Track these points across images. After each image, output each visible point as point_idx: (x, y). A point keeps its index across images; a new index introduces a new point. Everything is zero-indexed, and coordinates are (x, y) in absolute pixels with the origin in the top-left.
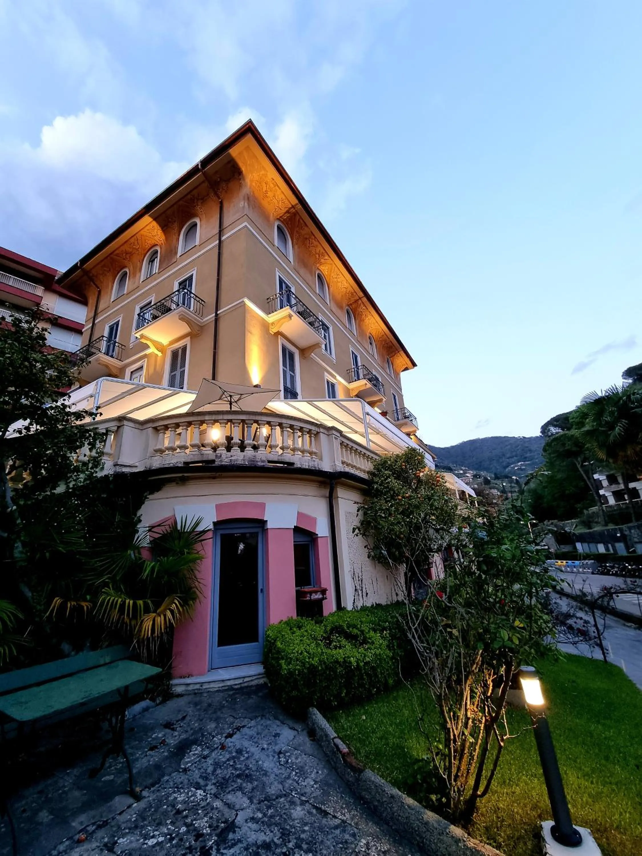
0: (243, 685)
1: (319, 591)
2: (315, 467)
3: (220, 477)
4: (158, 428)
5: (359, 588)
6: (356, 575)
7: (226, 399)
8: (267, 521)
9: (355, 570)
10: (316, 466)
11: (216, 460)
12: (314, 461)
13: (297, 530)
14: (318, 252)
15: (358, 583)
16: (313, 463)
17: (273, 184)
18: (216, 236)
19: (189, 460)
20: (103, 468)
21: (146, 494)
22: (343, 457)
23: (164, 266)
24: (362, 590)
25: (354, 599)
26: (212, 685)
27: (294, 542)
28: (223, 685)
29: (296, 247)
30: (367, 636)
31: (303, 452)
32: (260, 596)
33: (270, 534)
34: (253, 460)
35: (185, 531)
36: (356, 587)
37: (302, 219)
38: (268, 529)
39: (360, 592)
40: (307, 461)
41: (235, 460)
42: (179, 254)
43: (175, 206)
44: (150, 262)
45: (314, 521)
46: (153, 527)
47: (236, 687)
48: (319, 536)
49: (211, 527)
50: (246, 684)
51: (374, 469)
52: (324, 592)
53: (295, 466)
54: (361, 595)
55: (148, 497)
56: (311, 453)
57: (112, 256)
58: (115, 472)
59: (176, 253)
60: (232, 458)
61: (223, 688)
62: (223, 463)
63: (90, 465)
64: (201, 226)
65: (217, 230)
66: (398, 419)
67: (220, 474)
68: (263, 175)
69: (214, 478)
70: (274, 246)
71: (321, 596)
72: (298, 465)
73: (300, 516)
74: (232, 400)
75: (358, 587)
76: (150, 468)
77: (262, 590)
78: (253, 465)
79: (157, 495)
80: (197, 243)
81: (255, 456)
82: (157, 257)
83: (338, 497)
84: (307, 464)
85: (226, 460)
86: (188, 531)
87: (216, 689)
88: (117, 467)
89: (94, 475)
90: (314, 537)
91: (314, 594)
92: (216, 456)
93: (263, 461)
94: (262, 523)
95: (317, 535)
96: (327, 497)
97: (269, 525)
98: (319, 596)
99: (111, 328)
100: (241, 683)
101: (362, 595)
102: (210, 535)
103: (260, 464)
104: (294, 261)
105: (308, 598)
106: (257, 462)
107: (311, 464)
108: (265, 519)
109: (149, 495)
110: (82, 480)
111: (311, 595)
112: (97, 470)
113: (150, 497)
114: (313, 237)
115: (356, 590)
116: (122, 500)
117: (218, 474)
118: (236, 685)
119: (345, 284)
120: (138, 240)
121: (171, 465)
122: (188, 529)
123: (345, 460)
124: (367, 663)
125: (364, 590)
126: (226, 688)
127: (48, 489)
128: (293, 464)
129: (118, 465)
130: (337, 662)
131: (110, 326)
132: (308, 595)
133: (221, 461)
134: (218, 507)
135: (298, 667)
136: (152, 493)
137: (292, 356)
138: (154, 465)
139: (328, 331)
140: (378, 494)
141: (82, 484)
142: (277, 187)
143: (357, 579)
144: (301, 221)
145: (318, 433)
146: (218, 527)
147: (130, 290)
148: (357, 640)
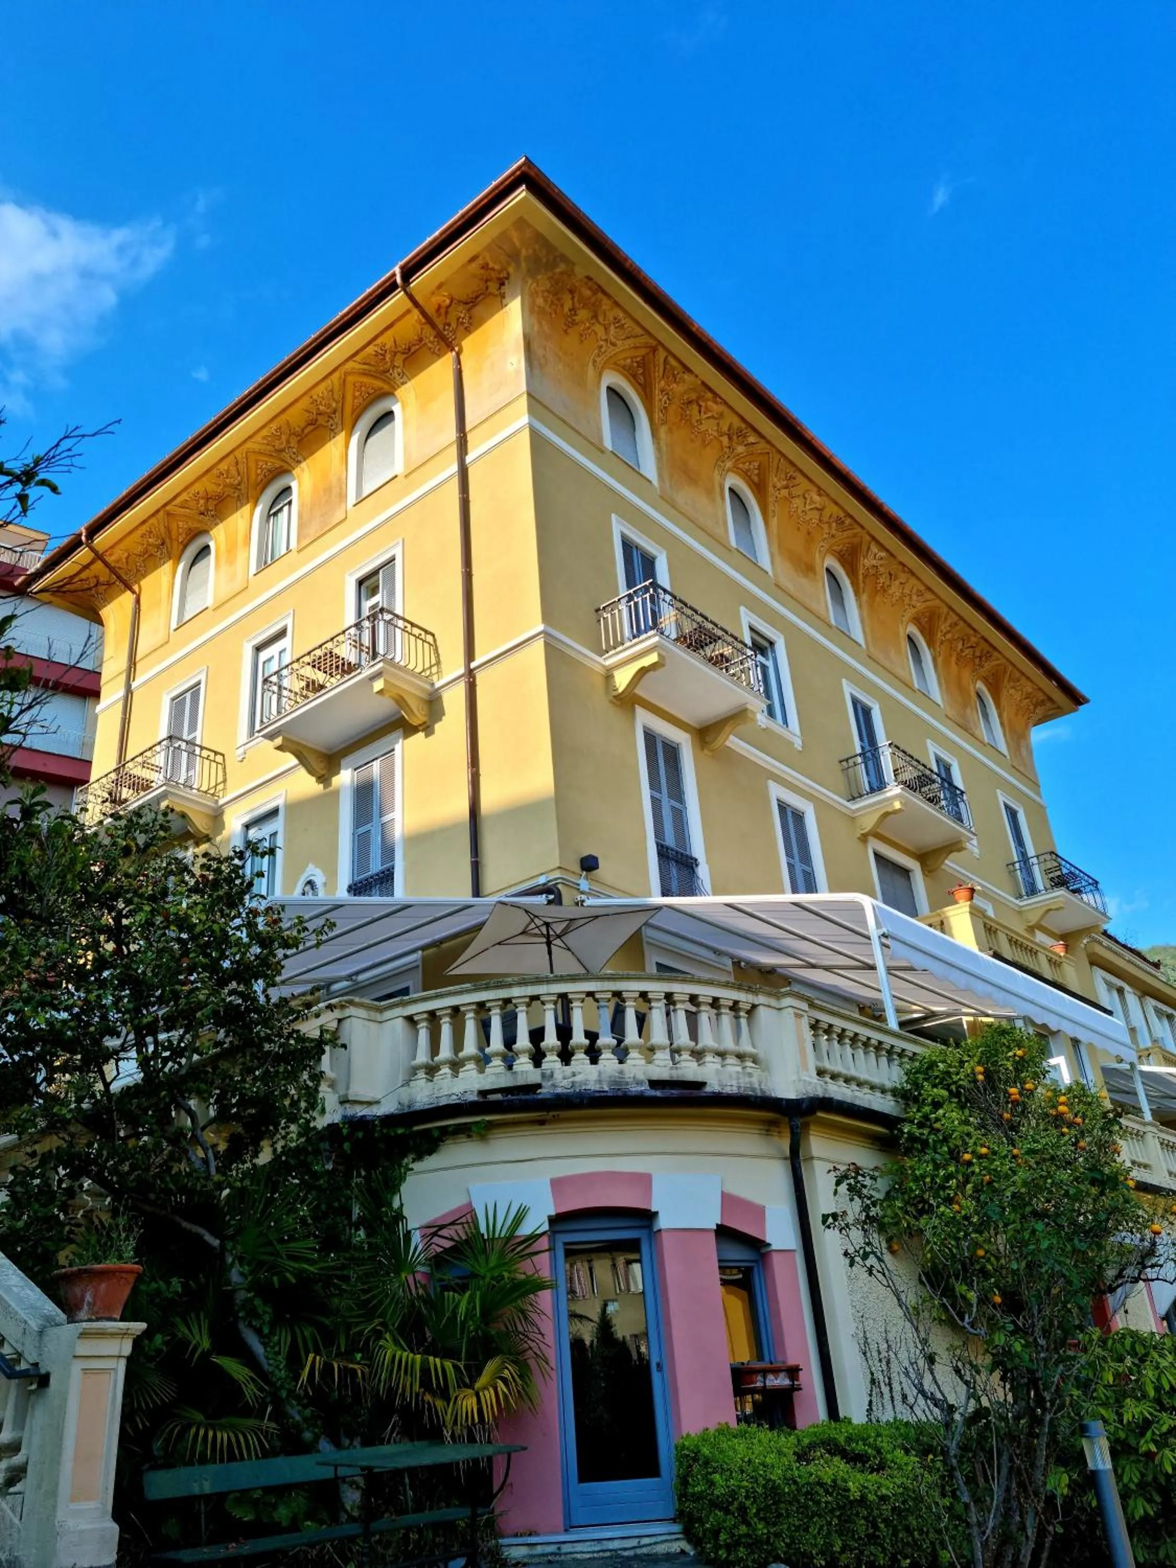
0: (639, 1551)
1: (781, 1371)
2: (753, 1089)
3: (556, 1120)
4: (416, 1018)
5: (881, 1378)
6: (874, 1347)
7: (536, 931)
8: (656, 1213)
9: (868, 1335)
10: (756, 1086)
11: (544, 1084)
12: (750, 1075)
13: (723, 1232)
14: (725, 429)
15: (877, 1367)
16: (747, 1079)
17: (590, 289)
18: (449, 450)
19: (488, 1087)
20: (323, 1111)
21: (406, 1160)
22: (818, 1057)
23: (313, 530)
24: (890, 1384)
25: (870, 1402)
26: (579, 1547)
27: (720, 1261)
28: (597, 1549)
29: (663, 431)
30: (889, 1456)
31: (722, 1055)
32: (656, 1377)
33: (667, 1242)
34: (617, 1082)
35: (497, 1235)
36: (872, 1374)
37: (675, 357)
38: (660, 1231)
39: (885, 1390)
40: (734, 1075)
41: (581, 1084)
42: (352, 498)
43: (336, 375)
44: (269, 516)
45: (758, 1213)
46: (442, 1227)
47: (626, 1554)
48: (774, 1247)
49: (546, 1227)
50: (645, 1550)
51: (907, 1082)
52: (793, 1372)
53: (708, 1089)
54: (887, 1396)
55: (411, 1166)
56: (741, 1057)
57: (168, 508)
58: (344, 1117)
59: (343, 496)
60: (578, 1078)
61: (601, 1554)
62: (559, 1090)
63: (303, 1105)
64: (405, 423)
65: (451, 434)
66: (1032, 890)
67: (555, 1113)
68: (562, 273)
69: (542, 1123)
70: (602, 452)
71: (787, 1382)
72: (713, 1086)
73: (728, 1201)
74: (551, 933)
75: (879, 1376)
76: (409, 1107)
77: (659, 1365)
78: (620, 1093)
79: (430, 1162)
80: (399, 468)
81: (621, 1072)
82: (290, 503)
83: (812, 1158)
84: (734, 1083)
85: (565, 1083)
86: (502, 1235)
87: (588, 1556)
88: (348, 1106)
89: (312, 1125)
90: (764, 1250)
91: (771, 1377)
92: (543, 1075)
93: (639, 1083)
94: (646, 1217)
95: (769, 1245)
96: (786, 1159)
97: (663, 1222)
98: (782, 1381)
99: (178, 702)
100: (634, 1548)
101: (892, 1397)
102: (544, 1243)
103: (635, 1089)
104: (660, 476)
105: (759, 1384)
106: (627, 1084)
107: (744, 1082)
108: (653, 1210)
109: (414, 1160)
110: (294, 1136)
111: (765, 1378)
112: (315, 1114)
113: (417, 1166)
114: (709, 395)
115: (873, 1381)
116: (359, 1175)
117: (551, 1114)
118: (625, 1549)
119: (816, 498)
120: (237, 463)
121: (454, 1097)
122: (501, 1231)
123: (827, 1065)
124: (884, 1498)
125: (896, 1387)
126: (608, 1554)
127: (247, 1157)
128: (702, 1084)
129: (348, 1101)
130: (820, 1484)
131: (173, 699)
132: (760, 1378)
133: (554, 1086)
134: (557, 1184)
135: (745, 1483)
136: (419, 1157)
137: (672, 753)
138: (418, 1099)
139: (773, 651)
140: (916, 1145)
141: (294, 1144)
142: (600, 295)
143: (875, 1354)
144: (673, 362)
145: (754, 1007)
146: (558, 1228)
147: (223, 596)
148: (864, 1463)
